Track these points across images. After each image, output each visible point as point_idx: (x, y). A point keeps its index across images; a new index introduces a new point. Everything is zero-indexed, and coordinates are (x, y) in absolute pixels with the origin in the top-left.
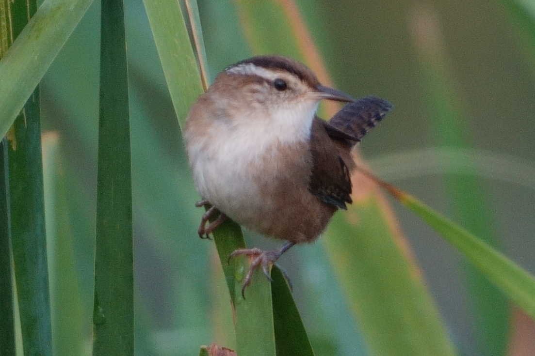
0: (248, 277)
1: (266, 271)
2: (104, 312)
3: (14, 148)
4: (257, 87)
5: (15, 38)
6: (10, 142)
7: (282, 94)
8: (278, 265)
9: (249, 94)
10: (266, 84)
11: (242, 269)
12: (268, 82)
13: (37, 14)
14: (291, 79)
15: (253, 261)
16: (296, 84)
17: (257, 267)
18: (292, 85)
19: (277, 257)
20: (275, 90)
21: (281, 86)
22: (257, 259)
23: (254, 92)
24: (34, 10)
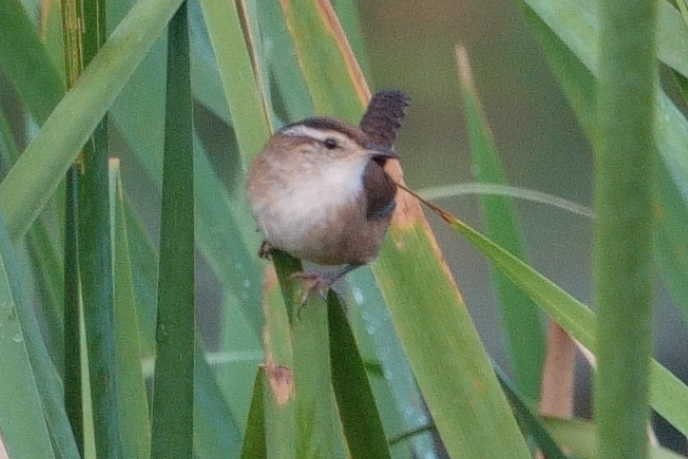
0: (304, 298)
1: (323, 293)
2: (166, 330)
3: (83, 172)
4: (308, 147)
5: (85, 66)
6: (79, 166)
7: (333, 153)
8: (334, 289)
9: (301, 154)
10: (317, 144)
11: (299, 292)
12: (319, 142)
13: (107, 44)
14: (340, 137)
15: (310, 284)
16: (345, 143)
17: (315, 289)
18: (340, 145)
19: (333, 281)
20: (325, 149)
21: (331, 145)
22: (314, 282)
23: (304, 152)
24: (104, 40)
